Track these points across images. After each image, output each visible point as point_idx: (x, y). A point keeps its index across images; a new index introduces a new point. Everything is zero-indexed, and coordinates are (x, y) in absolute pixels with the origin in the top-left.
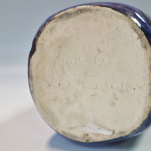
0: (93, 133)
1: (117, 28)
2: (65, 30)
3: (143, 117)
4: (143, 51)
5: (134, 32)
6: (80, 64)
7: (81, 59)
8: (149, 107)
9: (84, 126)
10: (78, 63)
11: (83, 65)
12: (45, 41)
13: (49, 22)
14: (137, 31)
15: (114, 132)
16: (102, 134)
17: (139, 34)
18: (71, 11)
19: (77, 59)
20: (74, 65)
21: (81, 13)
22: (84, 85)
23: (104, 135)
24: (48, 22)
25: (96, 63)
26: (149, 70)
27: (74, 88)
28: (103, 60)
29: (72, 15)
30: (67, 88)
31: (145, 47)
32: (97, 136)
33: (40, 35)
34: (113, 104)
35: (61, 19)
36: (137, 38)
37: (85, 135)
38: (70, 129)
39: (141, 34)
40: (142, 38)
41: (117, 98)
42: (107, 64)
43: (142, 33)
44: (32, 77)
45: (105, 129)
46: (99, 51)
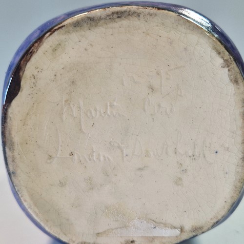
0: (142, 237)
1: (185, 49)
2: (86, 49)
3: (232, 197)
4: (231, 88)
5: (218, 55)
6: (115, 114)
7: (115, 104)
8: (242, 181)
9: (126, 227)
10: (109, 113)
11: (119, 115)
12: (40, 71)
13: (51, 34)
14: (222, 55)
15: (182, 230)
16: (160, 237)
17: (225, 59)
18: (99, 14)
19: (109, 105)
20: (101, 115)
21: (119, 19)
22: (122, 151)
23: (164, 237)
24: (49, 33)
25: (144, 111)
26: (242, 120)
27: (102, 158)
28: (159, 106)
29: (102, 22)
30: (87, 160)
31: (236, 81)
32: (152, 242)
33: (29, 59)
34: (178, 181)
35: (78, 28)
36: (222, 67)
37: (127, 242)
38: (98, 236)
39: (229, 60)
40: (231, 67)
41: (185, 171)
42: (166, 112)
43: (230, 58)
44: (12, 144)
45: (166, 227)
46: (152, 88)
